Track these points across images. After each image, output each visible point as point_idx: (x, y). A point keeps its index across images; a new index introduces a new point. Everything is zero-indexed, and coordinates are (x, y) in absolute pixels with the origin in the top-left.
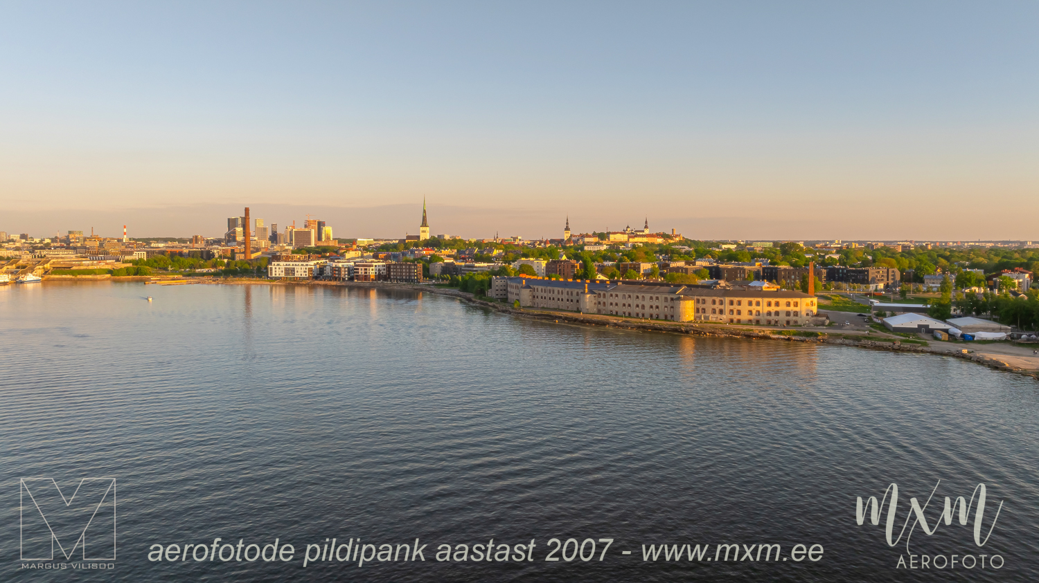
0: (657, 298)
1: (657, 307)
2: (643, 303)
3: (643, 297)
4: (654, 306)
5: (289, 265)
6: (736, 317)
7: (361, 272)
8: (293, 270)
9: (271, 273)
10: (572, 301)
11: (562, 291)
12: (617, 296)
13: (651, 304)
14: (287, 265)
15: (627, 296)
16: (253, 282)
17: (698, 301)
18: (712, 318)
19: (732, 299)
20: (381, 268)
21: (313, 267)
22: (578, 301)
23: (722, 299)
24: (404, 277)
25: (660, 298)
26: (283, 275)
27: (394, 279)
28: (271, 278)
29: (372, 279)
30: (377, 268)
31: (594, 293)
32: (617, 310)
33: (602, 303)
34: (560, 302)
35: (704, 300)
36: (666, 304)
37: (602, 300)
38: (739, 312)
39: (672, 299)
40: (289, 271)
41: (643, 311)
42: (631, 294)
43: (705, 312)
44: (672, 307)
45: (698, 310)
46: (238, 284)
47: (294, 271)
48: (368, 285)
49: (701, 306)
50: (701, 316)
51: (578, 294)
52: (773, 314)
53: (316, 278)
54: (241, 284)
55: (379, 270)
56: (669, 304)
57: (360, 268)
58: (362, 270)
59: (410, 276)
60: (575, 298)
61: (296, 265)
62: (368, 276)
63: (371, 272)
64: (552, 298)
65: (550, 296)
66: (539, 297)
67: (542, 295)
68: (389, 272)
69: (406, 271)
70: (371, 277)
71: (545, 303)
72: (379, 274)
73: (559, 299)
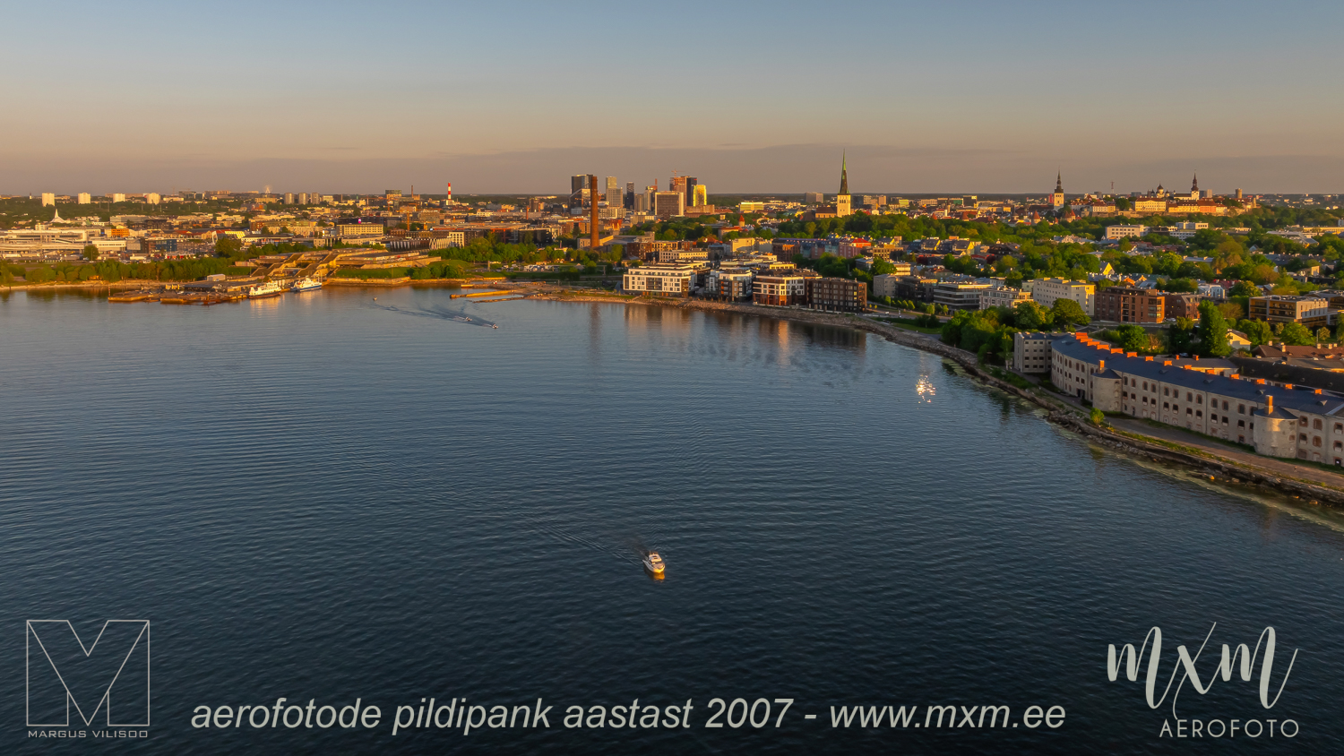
5: (653, 274)
7: (764, 289)
8: (659, 281)
9: (627, 286)
10: (1225, 420)
11: (1199, 396)
14: (650, 274)
16: (600, 299)
20: (796, 285)
21: (689, 277)
22: (1241, 423)
24: (836, 303)
26: (644, 288)
27: (818, 304)
28: (627, 292)
29: (783, 303)
30: (791, 285)
34: (1192, 417)
40: (654, 283)
46: (579, 302)
47: (661, 283)
48: (776, 312)
53: (693, 294)
54: (584, 302)
55: (794, 288)
57: (763, 284)
58: (765, 286)
59: (845, 301)
60: (1233, 415)
61: (663, 274)
62: (776, 298)
63: (781, 290)
64: (1171, 406)
65: (1167, 401)
66: (1137, 397)
67: (1145, 396)
68: (811, 292)
69: (839, 292)
70: (781, 300)
71: (1153, 413)
72: (794, 294)
73: (1189, 411)
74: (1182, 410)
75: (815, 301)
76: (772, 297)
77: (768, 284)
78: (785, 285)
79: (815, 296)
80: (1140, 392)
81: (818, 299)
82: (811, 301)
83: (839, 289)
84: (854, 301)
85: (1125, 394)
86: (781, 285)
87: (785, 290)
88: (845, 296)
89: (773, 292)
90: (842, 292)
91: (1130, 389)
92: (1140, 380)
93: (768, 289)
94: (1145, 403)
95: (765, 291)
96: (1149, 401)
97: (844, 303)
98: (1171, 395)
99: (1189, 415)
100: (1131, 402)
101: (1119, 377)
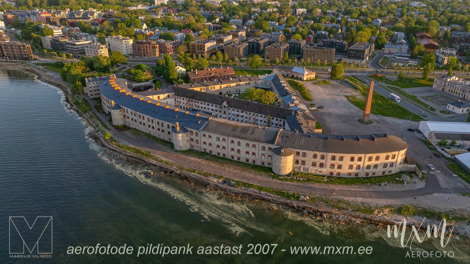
0: (254, 146)
1: (254, 154)
2: (239, 148)
3: (239, 143)
4: (250, 153)
6: (336, 171)
10: (163, 131)
11: (152, 120)
12: (210, 137)
13: (248, 150)
15: (221, 139)
17: (298, 154)
18: (313, 170)
19: (334, 154)
22: (169, 133)
23: (324, 154)
24: (17, 56)
25: (257, 146)
31: (186, 130)
32: (211, 149)
33: (194, 140)
35: (305, 153)
36: (264, 152)
37: (194, 136)
38: (340, 167)
39: (270, 149)
41: (238, 155)
42: (226, 138)
43: (304, 164)
44: (269, 156)
45: (297, 162)
49: (300, 158)
50: (300, 167)
51: (168, 127)
52: (372, 168)
56: (267, 152)
65: (141, 121)
66: (130, 119)
68: (2, 51)
71: (136, 126)
74: (147, 125)
79: (5, 52)
80: (130, 115)
84: (26, 55)
85: (125, 116)
88: (21, 52)
90: (18, 50)
92: (129, 110)
94: (133, 121)
97: (21, 56)
98: (142, 118)
99: (150, 128)
100: (127, 120)
101: (121, 108)
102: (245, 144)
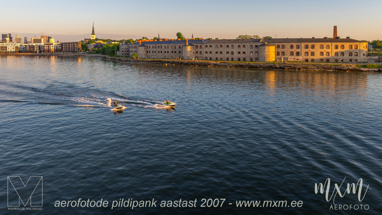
0: (244, 46)
1: (244, 53)
2: (232, 50)
3: (232, 46)
4: (241, 52)
5: (4, 45)
6: (310, 57)
8: (7, 47)
10: (175, 52)
11: (168, 46)
12: (211, 46)
13: (239, 50)
15: (219, 46)
17: (278, 47)
18: (291, 59)
19: (307, 44)
20: (58, 45)
22: (180, 52)
23: (299, 44)
24: (71, 50)
25: (246, 46)
31: (192, 45)
32: (211, 56)
33: (199, 52)
34: (166, 54)
35: (284, 45)
36: (252, 50)
37: (199, 50)
38: (313, 54)
39: (256, 46)
41: (232, 56)
42: (222, 44)
43: (284, 55)
44: (256, 52)
45: (278, 54)
48: (49, 54)
49: (281, 50)
50: (281, 58)
51: (180, 47)
52: (339, 54)
53: (20, 52)
56: (254, 50)
57: (45, 46)
60: (177, 50)
61: (9, 45)
62: (50, 50)
63: (52, 47)
64: (160, 52)
65: (159, 50)
66: (151, 52)
67: (153, 50)
68: (62, 47)
69: (72, 46)
70: (52, 51)
71: (155, 56)
72: (57, 49)
73: (165, 52)
74: (163, 52)
75: (64, 50)
76: (49, 50)
77: (47, 46)
78: (53, 45)
79: (64, 48)
80: (151, 50)
81: (65, 49)
82: (62, 50)
83: (72, 45)
84: (77, 49)
85: (147, 52)
86: (52, 45)
87: (54, 47)
88: (74, 47)
89: (49, 48)
90: (73, 46)
91: (149, 50)
92: (151, 46)
93: (47, 47)
94: (153, 53)
95: (46, 48)
96: (154, 52)
97: (73, 50)
98: (160, 48)
99: (165, 53)
100: (149, 54)
101: (145, 46)
102: (237, 46)
